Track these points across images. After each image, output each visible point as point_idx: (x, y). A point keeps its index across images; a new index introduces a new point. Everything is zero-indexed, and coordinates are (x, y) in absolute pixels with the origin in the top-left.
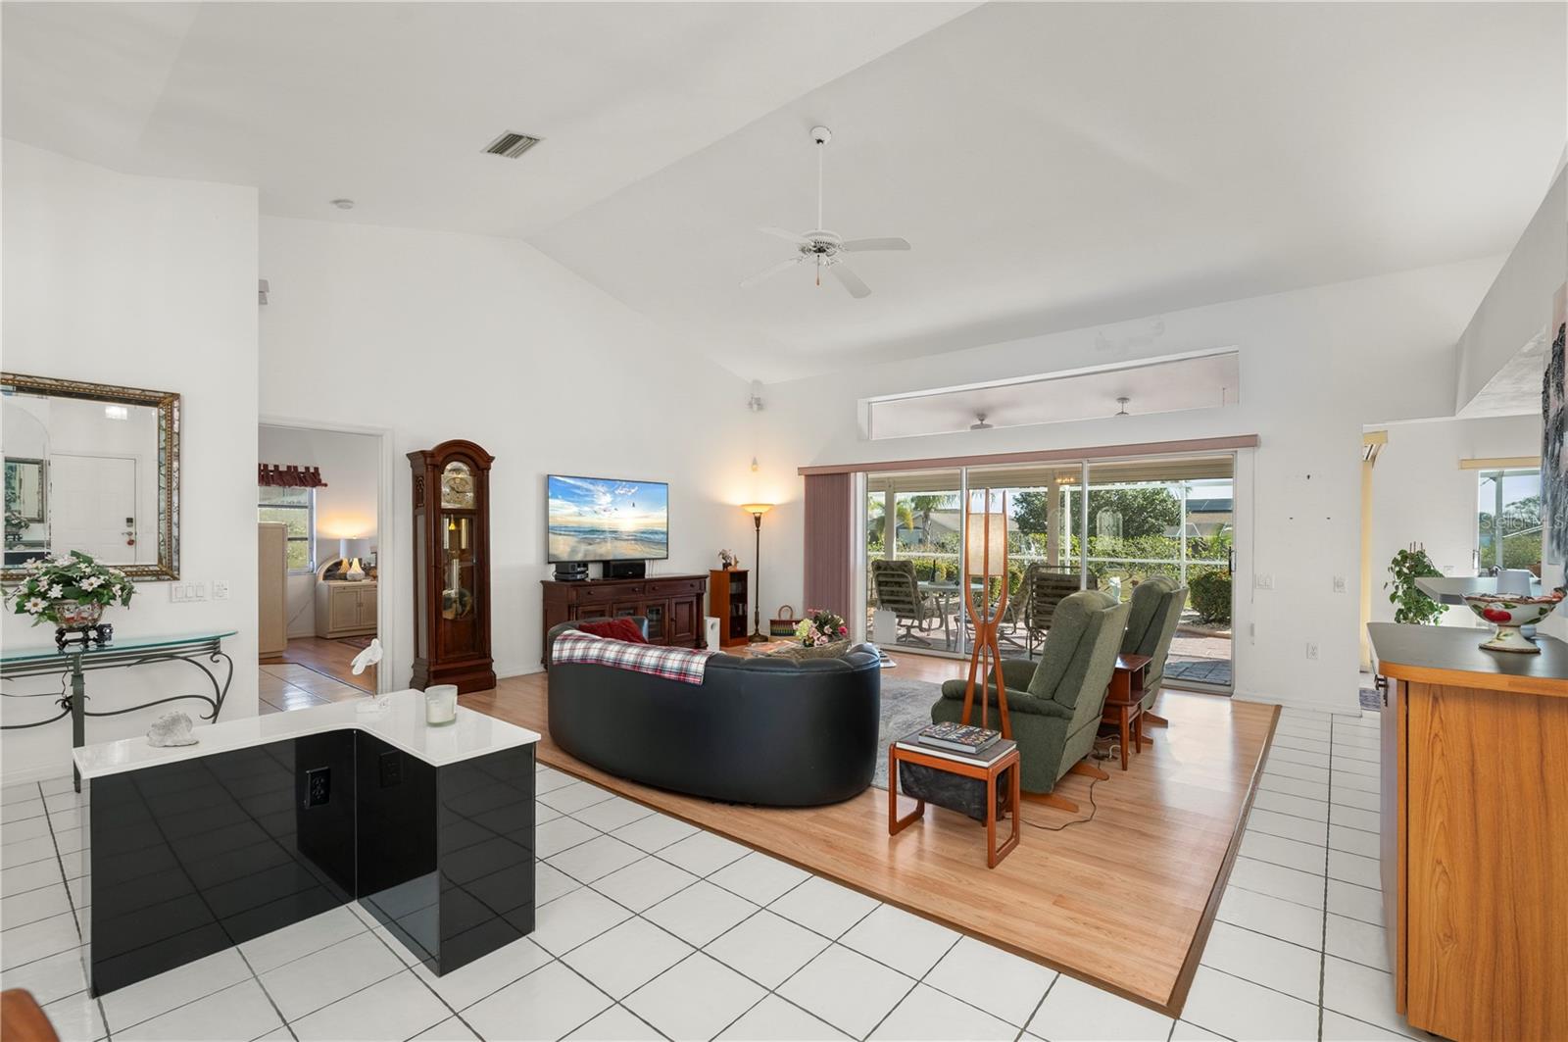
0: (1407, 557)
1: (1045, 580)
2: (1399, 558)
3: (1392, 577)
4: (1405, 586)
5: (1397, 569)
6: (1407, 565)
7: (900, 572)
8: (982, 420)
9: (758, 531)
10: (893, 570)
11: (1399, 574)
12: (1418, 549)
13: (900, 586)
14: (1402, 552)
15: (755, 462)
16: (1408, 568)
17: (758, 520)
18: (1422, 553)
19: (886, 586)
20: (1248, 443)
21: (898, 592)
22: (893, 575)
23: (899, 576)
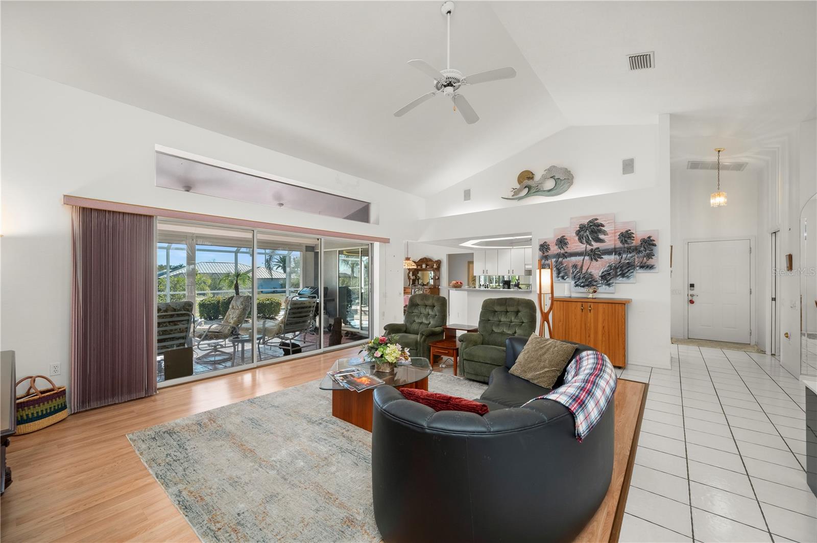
20: (385, 241)
21: (171, 330)
22: (172, 316)
23: (178, 315)
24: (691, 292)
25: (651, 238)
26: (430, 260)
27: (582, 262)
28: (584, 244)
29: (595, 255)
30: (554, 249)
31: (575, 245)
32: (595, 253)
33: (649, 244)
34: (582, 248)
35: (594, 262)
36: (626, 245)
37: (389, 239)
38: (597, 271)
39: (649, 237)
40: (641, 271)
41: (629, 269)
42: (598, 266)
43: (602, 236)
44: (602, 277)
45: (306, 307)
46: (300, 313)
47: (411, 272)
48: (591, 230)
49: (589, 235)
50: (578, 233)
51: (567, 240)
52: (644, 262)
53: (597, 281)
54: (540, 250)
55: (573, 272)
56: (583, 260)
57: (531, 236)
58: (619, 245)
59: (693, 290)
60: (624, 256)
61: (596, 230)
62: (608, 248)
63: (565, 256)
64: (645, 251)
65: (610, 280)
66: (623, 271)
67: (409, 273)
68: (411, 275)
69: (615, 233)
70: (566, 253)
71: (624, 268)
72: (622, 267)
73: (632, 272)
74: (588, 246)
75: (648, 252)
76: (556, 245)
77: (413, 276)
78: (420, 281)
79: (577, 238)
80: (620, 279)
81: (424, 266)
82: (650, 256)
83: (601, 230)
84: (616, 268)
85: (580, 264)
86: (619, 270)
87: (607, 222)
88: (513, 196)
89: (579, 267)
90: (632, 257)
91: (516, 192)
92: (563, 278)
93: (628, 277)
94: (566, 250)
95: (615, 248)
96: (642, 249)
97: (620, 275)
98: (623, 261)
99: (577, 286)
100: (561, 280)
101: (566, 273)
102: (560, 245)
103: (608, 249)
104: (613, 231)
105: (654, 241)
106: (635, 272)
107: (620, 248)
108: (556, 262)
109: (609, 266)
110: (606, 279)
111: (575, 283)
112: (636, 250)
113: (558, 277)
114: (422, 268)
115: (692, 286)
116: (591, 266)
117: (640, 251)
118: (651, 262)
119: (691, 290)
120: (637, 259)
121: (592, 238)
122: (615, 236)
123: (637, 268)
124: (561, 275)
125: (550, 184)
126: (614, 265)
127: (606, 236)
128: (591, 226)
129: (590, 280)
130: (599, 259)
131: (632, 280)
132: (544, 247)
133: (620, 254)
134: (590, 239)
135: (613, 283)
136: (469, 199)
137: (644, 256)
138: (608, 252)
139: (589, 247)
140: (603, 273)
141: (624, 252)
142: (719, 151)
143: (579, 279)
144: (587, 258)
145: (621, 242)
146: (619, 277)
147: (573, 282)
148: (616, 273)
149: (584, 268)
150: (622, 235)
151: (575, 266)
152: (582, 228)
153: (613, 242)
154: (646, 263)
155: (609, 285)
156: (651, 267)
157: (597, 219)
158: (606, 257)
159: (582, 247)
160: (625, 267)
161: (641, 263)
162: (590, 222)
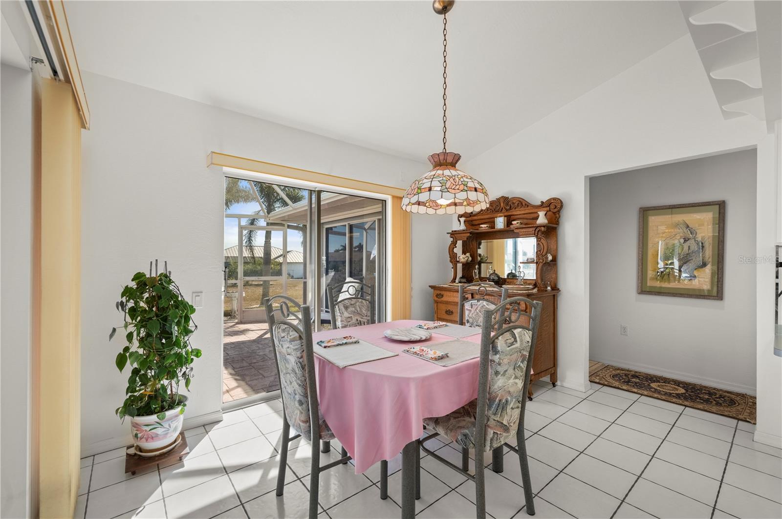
0: (145, 285)
2: (133, 285)
3: (120, 318)
4: (143, 333)
5: (131, 304)
6: (146, 295)
11: (133, 312)
12: (161, 270)
14: (138, 277)
16: (148, 302)
18: (166, 278)
26: (521, 203)
47: (459, 243)
67: (454, 244)
68: (458, 250)
77: (464, 253)
78: (486, 271)
81: (500, 223)
114: (493, 227)
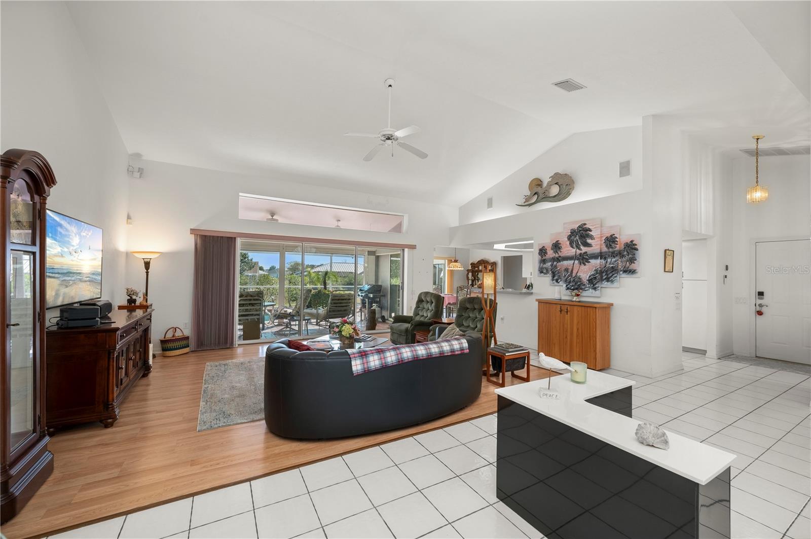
1: (336, 296)
7: (257, 298)
8: (272, 216)
9: (147, 273)
10: (252, 296)
13: (253, 306)
15: (129, 217)
17: (147, 265)
19: (243, 306)
20: (412, 247)
21: (251, 309)
22: (250, 300)
23: (254, 300)
24: (759, 302)
25: (634, 243)
26: (487, 262)
27: (572, 266)
28: (574, 248)
29: (583, 259)
30: (550, 254)
31: (568, 250)
32: (583, 258)
33: (631, 248)
34: (573, 253)
35: (583, 267)
36: (611, 250)
37: (416, 245)
38: (585, 275)
39: (632, 241)
40: (624, 275)
41: (613, 273)
42: (585, 270)
43: (589, 241)
44: (589, 280)
45: (346, 299)
46: (340, 303)
47: (470, 273)
48: (581, 234)
49: (578, 240)
50: (569, 238)
51: (561, 245)
52: (627, 266)
53: (584, 285)
54: (540, 254)
55: (565, 276)
56: (574, 264)
57: (532, 242)
58: (605, 249)
59: (762, 299)
60: (609, 260)
61: (585, 235)
62: (594, 252)
63: (559, 259)
64: (628, 256)
65: (596, 284)
66: (608, 275)
67: (468, 274)
69: (601, 237)
70: (560, 257)
71: (608, 273)
72: (607, 271)
73: (616, 277)
74: (578, 250)
75: (630, 256)
76: (552, 249)
77: (472, 277)
79: (568, 243)
80: (605, 284)
82: (632, 260)
83: (588, 235)
84: (601, 272)
85: (570, 268)
86: (604, 274)
87: (594, 227)
88: (524, 203)
89: (570, 271)
90: (615, 261)
91: (527, 199)
92: (557, 281)
93: (612, 282)
94: (560, 254)
95: (601, 253)
96: (625, 253)
97: (605, 279)
98: (608, 266)
99: (568, 289)
100: (555, 283)
101: (559, 276)
102: (555, 250)
103: (594, 254)
104: (599, 236)
105: (636, 245)
106: (618, 276)
107: (605, 252)
108: (552, 265)
109: (595, 270)
110: (592, 283)
111: (567, 286)
112: (620, 254)
113: (553, 280)
114: (479, 269)
115: (761, 294)
116: (580, 270)
117: (623, 256)
118: (633, 266)
119: (759, 298)
120: (620, 263)
121: (581, 243)
122: (601, 241)
123: (621, 273)
124: (555, 278)
125: (555, 190)
126: (599, 269)
127: (593, 241)
128: (580, 231)
129: (579, 283)
130: (587, 263)
131: (615, 284)
132: (542, 251)
133: (605, 259)
134: (580, 243)
135: (598, 287)
136: (491, 207)
137: (627, 261)
138: (595, 257)
139: (579, 252)
140: (590, 277)
141: (609, 256)
142: (758, 139)
143: (570, 282)
144: (577, 262)
145: (607, 246)
146: (605, 281)
147: (565, 285)
148: (602, 277)
149: (574, 272)
150: (607, 240)
151: (566, 270)
152: (573, 233)
153: (598, 247)
154: (628, 267)
155: (595, 289)
156: (632, 272)
157: (585, 224)
158: (593, 261)
159: (572, 251)
160: (610, 272)
161: (625, 267)
162: (579, 227)
